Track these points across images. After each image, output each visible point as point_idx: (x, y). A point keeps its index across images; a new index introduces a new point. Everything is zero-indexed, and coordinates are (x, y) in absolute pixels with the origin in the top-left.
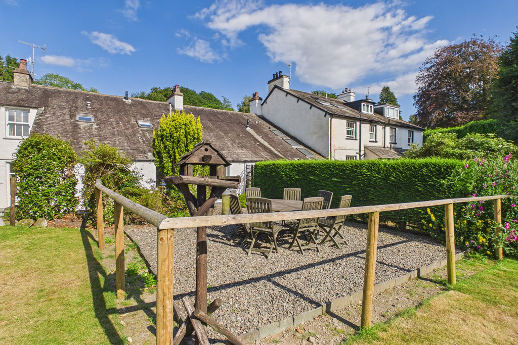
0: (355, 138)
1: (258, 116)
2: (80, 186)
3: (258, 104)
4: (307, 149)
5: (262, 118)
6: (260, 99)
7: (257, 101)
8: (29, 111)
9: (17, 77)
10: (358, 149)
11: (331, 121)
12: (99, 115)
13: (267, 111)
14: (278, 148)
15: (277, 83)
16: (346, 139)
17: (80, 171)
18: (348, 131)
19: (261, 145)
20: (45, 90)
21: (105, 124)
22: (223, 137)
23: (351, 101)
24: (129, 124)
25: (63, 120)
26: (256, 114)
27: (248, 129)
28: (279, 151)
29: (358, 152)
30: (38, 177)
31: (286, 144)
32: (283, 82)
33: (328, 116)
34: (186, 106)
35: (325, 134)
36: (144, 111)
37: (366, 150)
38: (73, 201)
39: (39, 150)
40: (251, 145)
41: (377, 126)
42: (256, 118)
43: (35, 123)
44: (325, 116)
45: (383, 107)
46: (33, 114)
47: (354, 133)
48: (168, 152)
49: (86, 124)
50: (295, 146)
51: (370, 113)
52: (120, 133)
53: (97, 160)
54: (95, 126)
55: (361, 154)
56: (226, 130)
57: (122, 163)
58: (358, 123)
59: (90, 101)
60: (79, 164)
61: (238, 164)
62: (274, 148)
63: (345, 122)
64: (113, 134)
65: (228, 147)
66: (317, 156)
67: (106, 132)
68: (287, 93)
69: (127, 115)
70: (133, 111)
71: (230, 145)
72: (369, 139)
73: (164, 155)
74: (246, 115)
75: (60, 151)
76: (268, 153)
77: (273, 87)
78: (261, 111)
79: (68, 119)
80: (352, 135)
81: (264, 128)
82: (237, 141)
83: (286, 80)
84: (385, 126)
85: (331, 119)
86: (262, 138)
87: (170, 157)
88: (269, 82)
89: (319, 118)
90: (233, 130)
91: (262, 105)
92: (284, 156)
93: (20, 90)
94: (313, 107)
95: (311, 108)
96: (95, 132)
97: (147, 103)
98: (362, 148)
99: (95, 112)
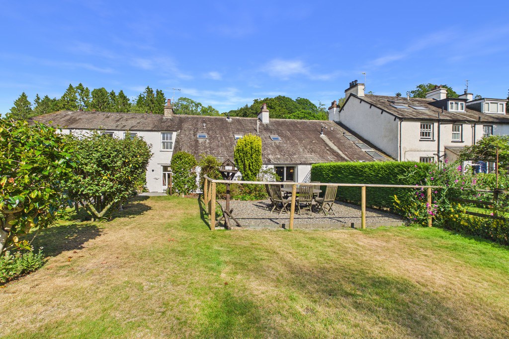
0: (432, 139)
1: (336, 122)
2: (198, 179)
3: (336, 111)
4: (377, 152)
5: (340, 124)
6: (338, 106)
7: (335, 109)
8: (172, 133)
9: (166, 111)
10: (437, 150)
11: (400, 124)
12: (211, 132)
13: (345, 117)
14: (345, 151)
15: (352, 91)
16: (420, 141)
17: (198, 170)
18: (423, 133)
19: (331, 150)
20: (180, 117)
21: (213, 139)
22: (297, 144)
23: (441, 99)
24: (229, 138)
25: (190, 138)
26: (334, 121)
27: (323, 136)
28: (346, 155)
29: (436, 153)
30: (180, 173)
31: (356, 147)
32: (357, 90)
33: (397, 120)
34: (271, 119)
35: (395, 137)
36: (240, 127)
37: (447, 151)
38: (194, 186)
39: (181, 159)
40: (320, 150)
41: (463, 125)
42: (333, 124)
43: (176, 141)
44: (395, 120)
45: (480, 103)
46: (175, 134)
47: (431, 134)
48: (241, 159)
49: (202, 140)
50: (366, 149)
51: (460, 110)
52: (222, 145)
53: (206, 164)
54: (208, 141)
55: (440, 155)
56: (301, 138)
57: (218, 166)
58: (436, 124)
59: (205, 123)
60: (197, 167)
61: (305, 166)
62: (342, 151)
63: (418, 124)
64: (218, 146)
65: (299, 153)
66: (387, 158)
67: (214, 144)
68: (362, 100)
69: (228, 131)
70: (232, 128)
71: (301, 150)
72: (452, 140)
73: (239, 161)
74: (323, 123)
75: (189, 160)
76: (335, 156)
77: (349, 95)
78: (338, 118)
79: (193, 137)
80: (429, 136)
81: (338, 134)
82: (308, 147)
83: (360, 88)
84: (475, 125)
85: (401, 123)
86: (333, 143)
87: (242, 162)
88: (346, 91)
89: (389, 122)
90: (308, 138)
91: (340, 112)
92: (350, 159)
93: (167, 119)
94: (384, 112)
95: (382, 113)
96: (207, 145)
97: (242, 120)
98: (442, 149)
99: (208, 130)
